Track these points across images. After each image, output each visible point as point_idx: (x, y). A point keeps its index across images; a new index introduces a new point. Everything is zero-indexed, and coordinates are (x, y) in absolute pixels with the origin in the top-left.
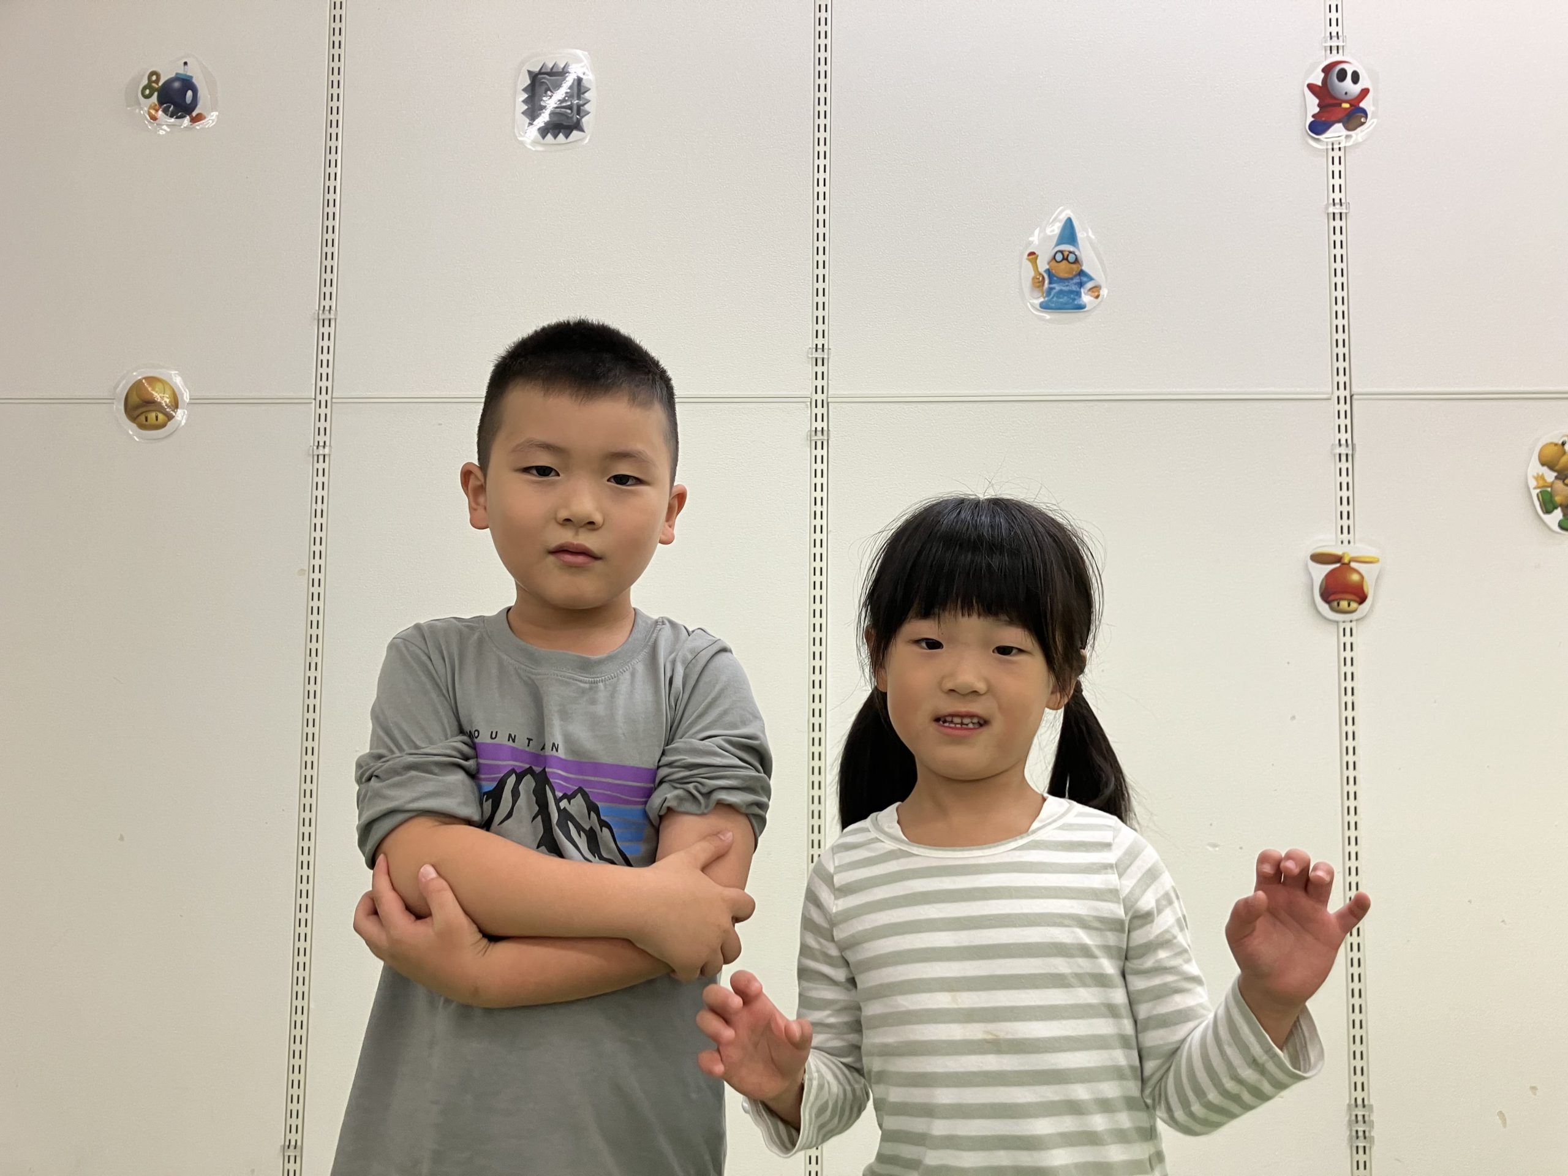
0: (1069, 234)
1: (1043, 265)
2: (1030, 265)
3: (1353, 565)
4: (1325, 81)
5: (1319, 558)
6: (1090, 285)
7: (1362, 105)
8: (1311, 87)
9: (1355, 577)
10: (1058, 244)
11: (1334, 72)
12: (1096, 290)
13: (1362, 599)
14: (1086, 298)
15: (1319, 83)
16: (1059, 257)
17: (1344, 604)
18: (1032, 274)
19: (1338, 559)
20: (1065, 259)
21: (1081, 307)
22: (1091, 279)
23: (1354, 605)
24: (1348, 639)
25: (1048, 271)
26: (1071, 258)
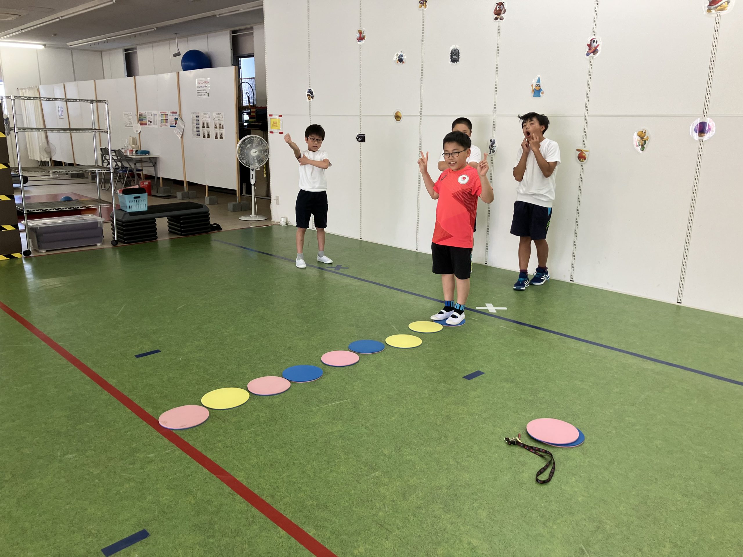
0: (539, 81)
1: (534, 87)
2: (531, 87)
3: (584, 152)
4: (590, 43)
5: (578, 150)
6: (541, 92)
7: (597, 48)
8: (588, 45)
9: (584, 154)
10: (537, 82)
11: (593, 41)
12: (543, 93)
13: (585, 159)
14: (541, 94)
15: (589, 44)
16: (537, 86)
17: (582, 160)
18: (532, 89)
19: (581, 151)
20: (538, 86)
21: (539, 96)
22: (542, 90)
23: (583, 160)
24: (582, 167)
25: (535, 89)
26: (539, 86)
